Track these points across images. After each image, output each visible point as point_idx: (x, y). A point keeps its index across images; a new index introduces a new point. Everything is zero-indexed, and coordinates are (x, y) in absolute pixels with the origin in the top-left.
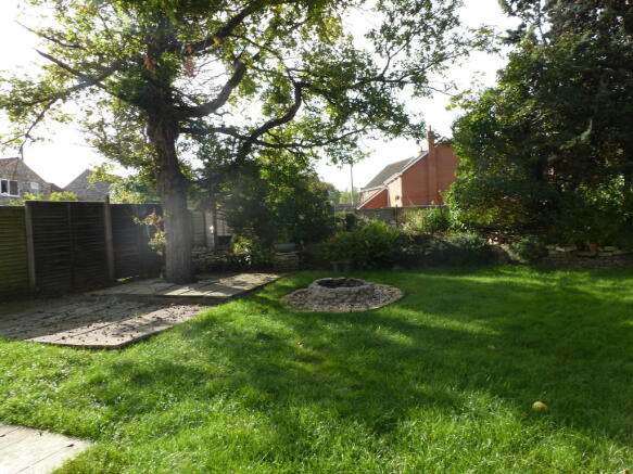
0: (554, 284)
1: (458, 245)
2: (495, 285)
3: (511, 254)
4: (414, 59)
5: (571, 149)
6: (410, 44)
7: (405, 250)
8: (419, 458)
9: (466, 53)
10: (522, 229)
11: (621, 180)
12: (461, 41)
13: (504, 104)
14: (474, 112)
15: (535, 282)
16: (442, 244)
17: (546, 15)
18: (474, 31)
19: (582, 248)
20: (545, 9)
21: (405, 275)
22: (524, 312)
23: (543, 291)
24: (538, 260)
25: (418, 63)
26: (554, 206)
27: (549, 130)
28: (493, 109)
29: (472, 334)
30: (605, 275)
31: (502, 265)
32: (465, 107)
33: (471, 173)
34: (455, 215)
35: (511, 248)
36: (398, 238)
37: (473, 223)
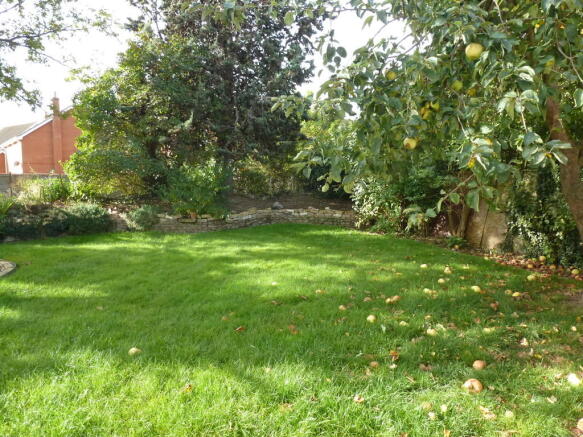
0: (161, 247)
1: (78, 214)
2: (110, 251)
3: (128, 222)
4: (28, 22)
5: (177, 133)
6: (22, 5)
7: (19, 220)
8: (15, 426)
9: (86, 30)
10: (139, 199)
11: (212, 162)
12: (80, 17)
13: (122, 86)
14: (95, 88)
15: (147, 246)
16: (61, 214)
17: (162, 14)
18: (93, 10)
19: (186, 216)
20: (161, 8)
21: (19, 247)
22: (133, 273)
23: (152, 254)
24: (150, 226)
25: (33, 27)
26: (163, 180)
27: (159, 115)
28: (113, 88)
29: (83, 299)
30: (201, 237)
31: (120, 232)
32: (85, 82)
33: (91, 146)
34: (75, 185)
35: (129, 217)
36: (10, 208)
37: (93, 194)
